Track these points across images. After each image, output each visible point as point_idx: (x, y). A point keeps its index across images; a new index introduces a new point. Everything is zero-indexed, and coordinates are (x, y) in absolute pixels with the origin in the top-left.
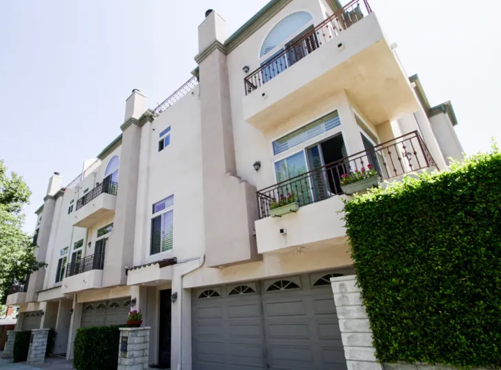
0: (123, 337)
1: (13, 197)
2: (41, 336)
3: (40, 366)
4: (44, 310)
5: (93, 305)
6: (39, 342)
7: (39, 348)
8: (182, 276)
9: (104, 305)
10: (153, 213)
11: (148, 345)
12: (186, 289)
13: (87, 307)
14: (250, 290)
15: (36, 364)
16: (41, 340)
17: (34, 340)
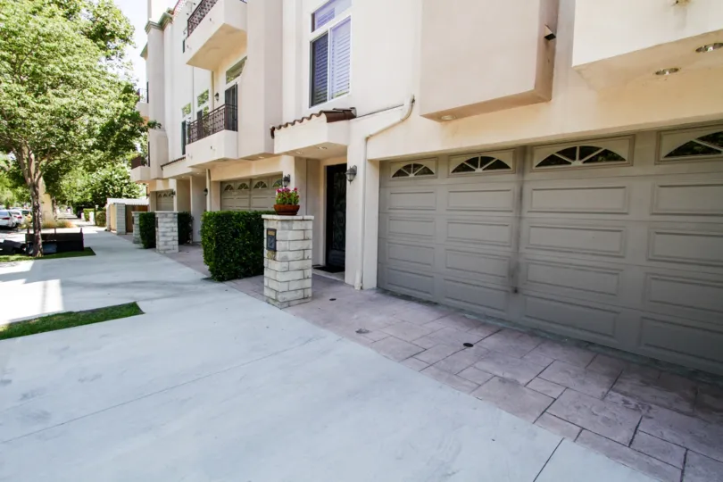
0: (268, 230)
1: (106, 31)
2: (169, 220)
3: (171, 256)
4: (175, 190)
5: (232, 184)
6: (167, 228)
7: (168, 234)
8: (367, 139)
9: (247, 185)
10: (313, 29)
11: (309, 244)
12: (372, 161)
13: (225, 187)
14: (500, 165)
15: (167, 252)
16: (168, 225)
17: (159, 224)
